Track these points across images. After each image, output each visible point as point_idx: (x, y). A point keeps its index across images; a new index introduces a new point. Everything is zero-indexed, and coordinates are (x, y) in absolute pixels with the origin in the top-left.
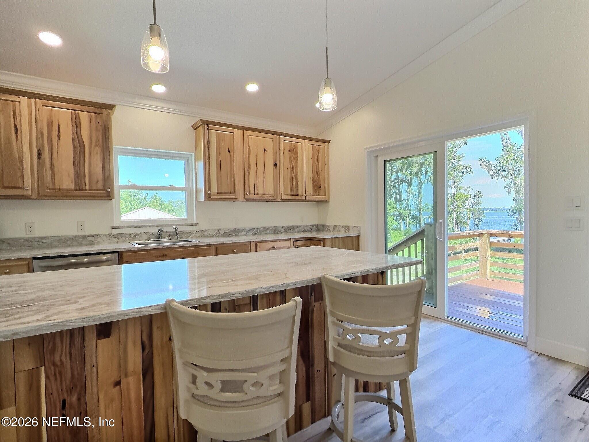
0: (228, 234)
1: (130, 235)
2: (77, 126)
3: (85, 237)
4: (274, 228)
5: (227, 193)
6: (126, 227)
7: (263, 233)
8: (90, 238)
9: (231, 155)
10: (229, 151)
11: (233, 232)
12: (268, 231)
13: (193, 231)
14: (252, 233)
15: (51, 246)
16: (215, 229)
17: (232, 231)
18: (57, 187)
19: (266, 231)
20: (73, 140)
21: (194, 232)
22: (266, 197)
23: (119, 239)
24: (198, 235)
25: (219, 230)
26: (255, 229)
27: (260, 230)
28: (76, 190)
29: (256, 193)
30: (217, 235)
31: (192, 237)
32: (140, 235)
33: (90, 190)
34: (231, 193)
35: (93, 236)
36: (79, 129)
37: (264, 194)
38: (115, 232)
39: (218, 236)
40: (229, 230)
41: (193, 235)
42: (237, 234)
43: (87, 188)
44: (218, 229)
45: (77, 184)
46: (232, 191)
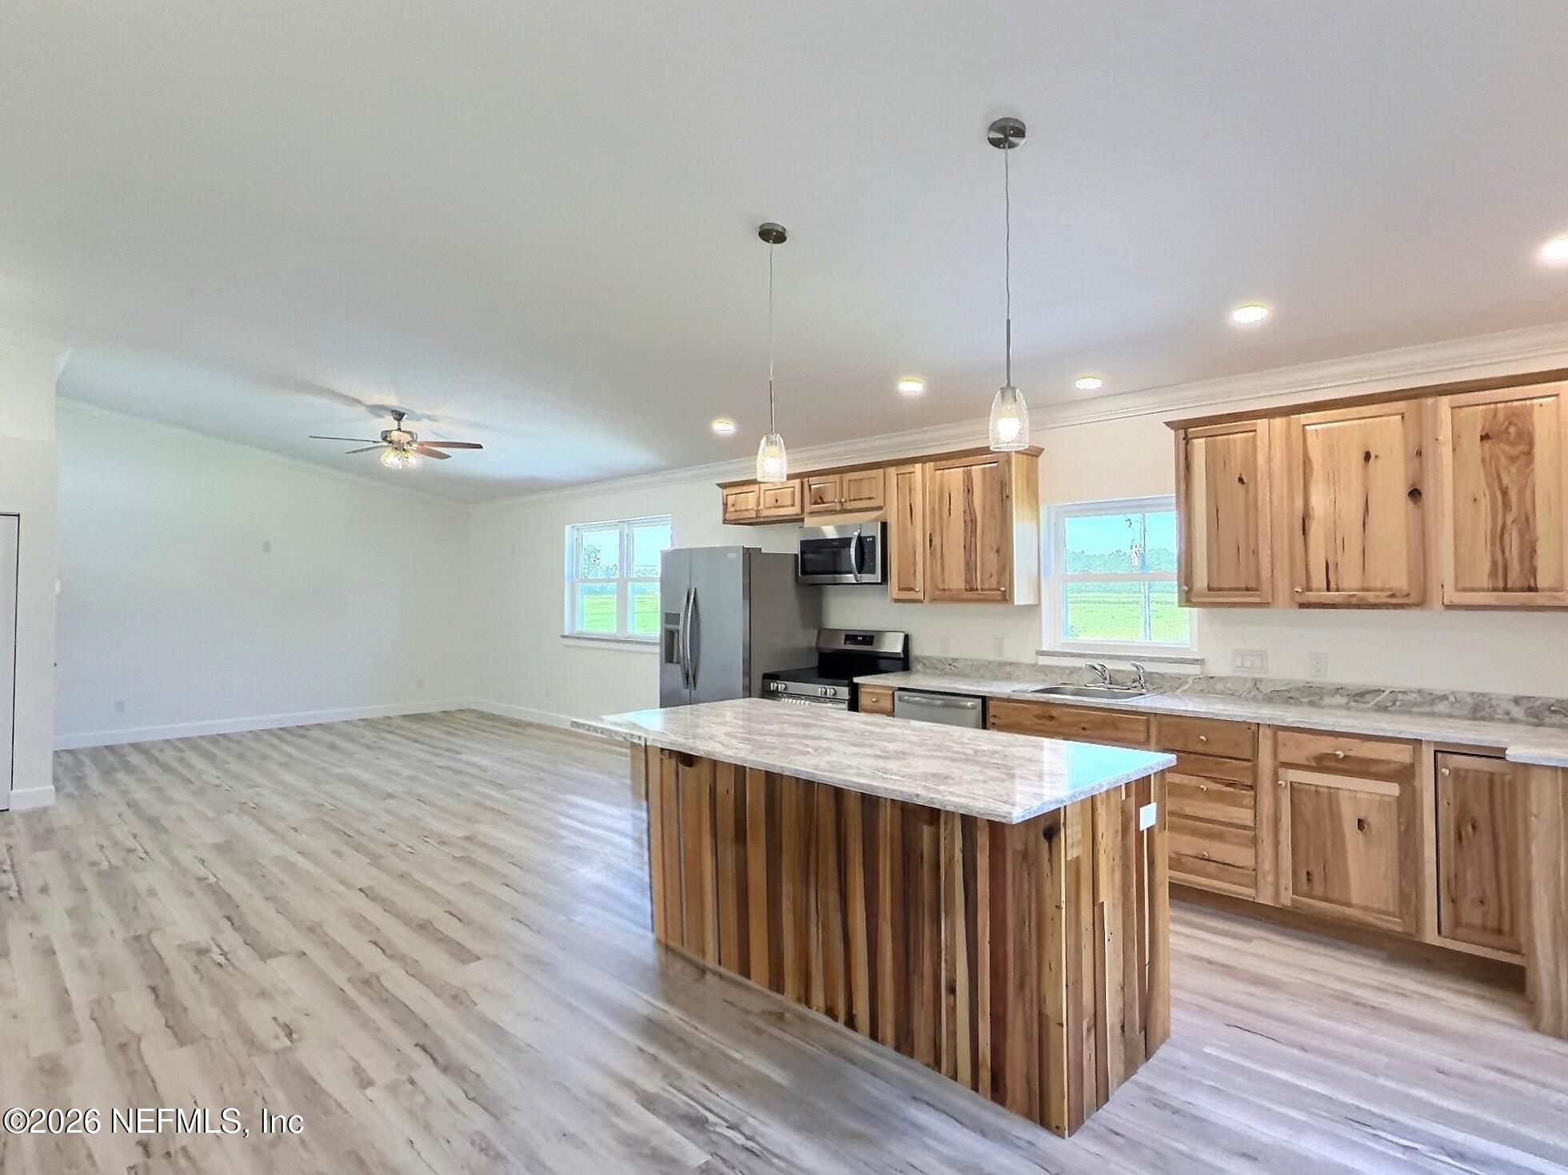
0: (1288, 696)
1: (1064, 669)
2: (969, 491)
3: (1001, 665)
4: (1469, 700)
5: (1236, 589)
6: (1058, 654)
7: (1416, 709)
8: (1008, 668)
9: (1247, 492)
10: (1241, 480)
11: (1303, 692)
12: (1441, 707)
13: (1188, 676)
14: (1373, 703)
15: (962, 675)
16: (1245, 678)
17: (1298, 689)
18: (946, 588)
19: (1432, 703)
20: (964, 512)
21: (1190, 680)
22: (1371, 597)
23: (1046, 675)
24: (1198, 688)
25: (1256, 681)
26: (1384, 691)
27: (1406, 697)
28: (967, 590)
29: (1333, 585)
30: (1251, 695)
31: (1186, 691)
32: (1080, 672)
33: (982, 590)
34: (1247, 589)
35: (1010, 664)
36: (970, 493)
37: (1363, 589)
38: (1043, 661)
39: (1255, 700)
40: (1288, 684)
41: (1186, 687)
42: (1316, 698)
43: (979, 587)
44: (1254, 679)
45: (967, 582)
46: (1252, 585)
